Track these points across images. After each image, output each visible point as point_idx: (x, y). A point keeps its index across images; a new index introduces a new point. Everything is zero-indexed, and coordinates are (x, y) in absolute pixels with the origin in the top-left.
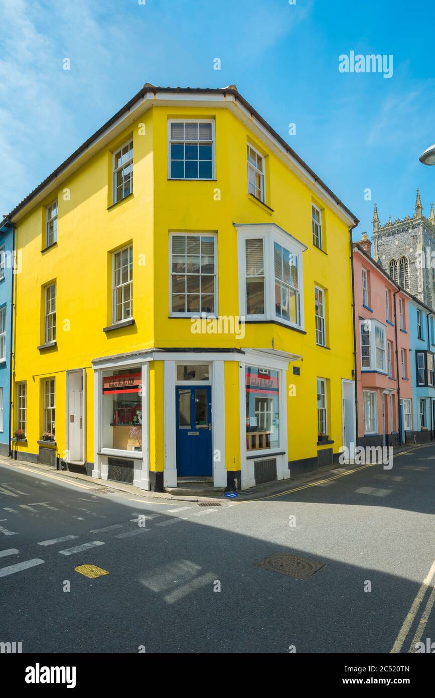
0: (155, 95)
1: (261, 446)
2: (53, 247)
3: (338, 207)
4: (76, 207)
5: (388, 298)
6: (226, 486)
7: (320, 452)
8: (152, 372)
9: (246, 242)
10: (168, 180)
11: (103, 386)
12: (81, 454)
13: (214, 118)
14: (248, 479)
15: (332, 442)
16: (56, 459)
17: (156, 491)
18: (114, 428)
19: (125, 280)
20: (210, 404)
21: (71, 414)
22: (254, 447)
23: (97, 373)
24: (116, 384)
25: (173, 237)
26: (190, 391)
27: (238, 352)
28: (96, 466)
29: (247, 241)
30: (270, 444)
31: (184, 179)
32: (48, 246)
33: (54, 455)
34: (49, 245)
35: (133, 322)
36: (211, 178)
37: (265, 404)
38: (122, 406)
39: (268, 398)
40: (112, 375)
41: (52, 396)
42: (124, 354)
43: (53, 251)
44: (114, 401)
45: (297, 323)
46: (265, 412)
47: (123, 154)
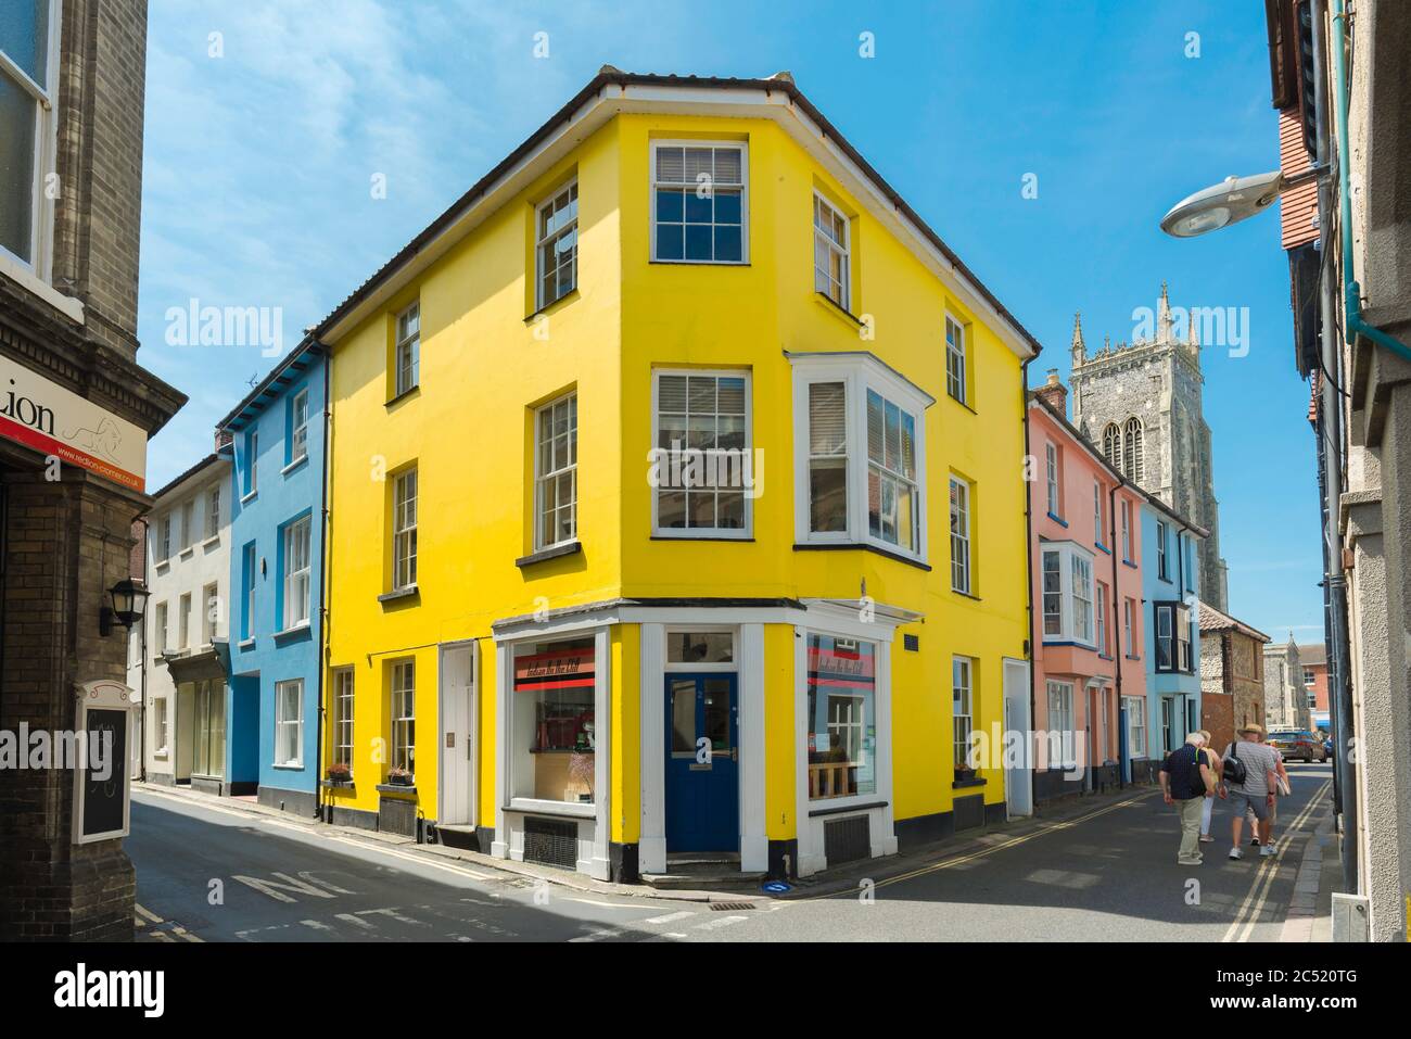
0: (623, 89)
1: (837, 791)
2: (413, 396)
3: (999, 319)
4: (460, 318)
5: (1099, 500)
6: (766, 869)
7: (957, 802)
8: (617, 647)
9: (810, 388)
10: (650, 263)
11: (515, 674)
12: (469, 810)
13: (746, 138)
14: (812, 855)
15: (984, 782)
16: (416, 823)
17: (622, 882)
18: (537, 757)
19: (561, 463)
20: (734, 709)
21: (447, 730)
22: (822, 792)
23: (503, 649)
24: (544, 671)
25: (661, 377)
26: (693, 683)
27: (794, 607)
28: (499, 834)
29: (812, 386)
30: (856, 788)
31: (684, 261)
32: (401, 393)
33: (412, 814)
34: (403, 391)
35: (578, 546)
36: (740, 260)
37: (849, 707)
38: (556, 714)
39: (854, 696)
40: (534, 653)
41: (409, 697)
42: (558, 610)
43: (410, 405)
44: (539, 706)
45: (912, 549)
46: (849, 724)
47: (558, 209)
